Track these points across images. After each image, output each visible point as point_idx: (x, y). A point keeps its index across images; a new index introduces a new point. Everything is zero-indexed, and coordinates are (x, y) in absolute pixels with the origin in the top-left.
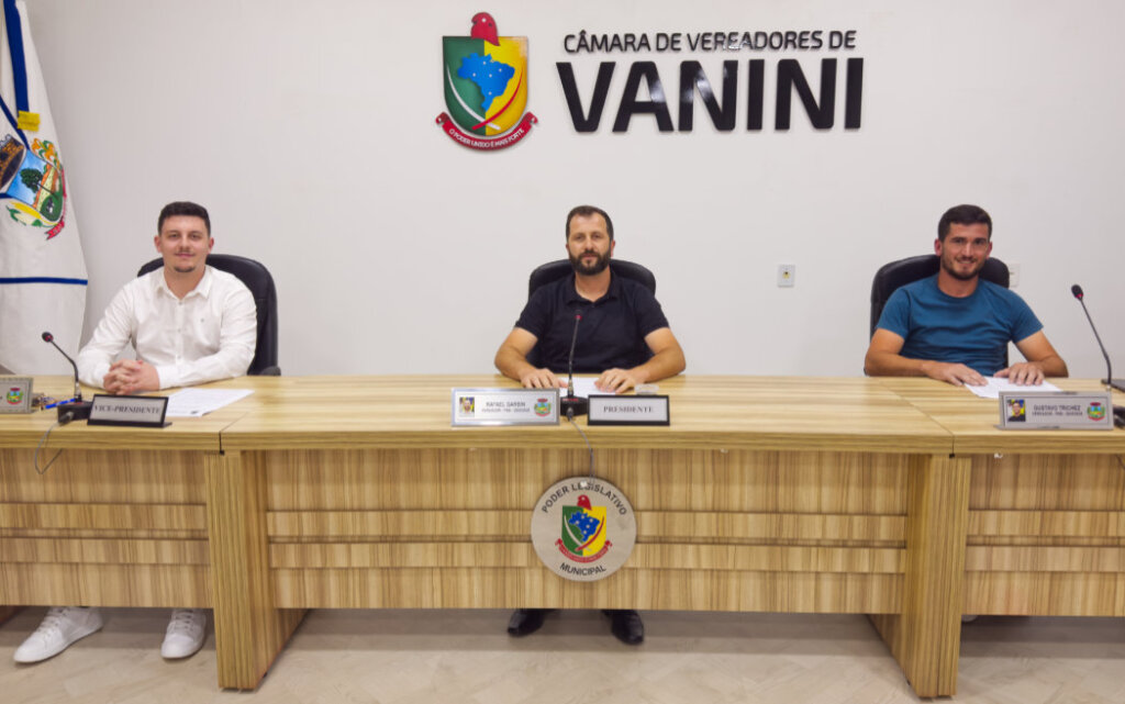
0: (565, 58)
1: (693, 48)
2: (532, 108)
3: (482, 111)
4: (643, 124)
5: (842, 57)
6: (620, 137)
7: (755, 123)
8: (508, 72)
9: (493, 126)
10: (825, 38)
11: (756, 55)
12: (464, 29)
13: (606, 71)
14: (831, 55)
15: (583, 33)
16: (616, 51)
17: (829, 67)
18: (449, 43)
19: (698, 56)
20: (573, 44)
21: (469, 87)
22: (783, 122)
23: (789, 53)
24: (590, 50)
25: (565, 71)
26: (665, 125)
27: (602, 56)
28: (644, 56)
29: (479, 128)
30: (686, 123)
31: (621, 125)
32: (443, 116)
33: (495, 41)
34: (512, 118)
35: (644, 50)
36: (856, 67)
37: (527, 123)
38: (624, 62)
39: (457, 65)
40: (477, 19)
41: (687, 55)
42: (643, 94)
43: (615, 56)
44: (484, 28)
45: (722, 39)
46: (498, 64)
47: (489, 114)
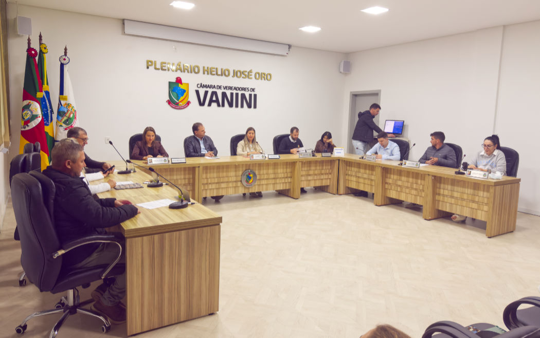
0: (197, 89)
1: (224, 89)
2: (189, 100)
3: (178, 100)
4: (214, 105)
5: (253, 93)
6: (209, 108)
7: (237, 106)
8: (184, 91)
9: (180, 103)
10: (249, 89)
11: (237, 92)
12: (174, 80)
13: (206, 93)
14: (251, 93)
15: (201, 84)
16: (208, 88)
17: (250, 95)
18: (170, 83)
19: (225, 91)
20: (199, 86)
21: (175, 94)
22: (242, 106)
23: (243, 92)
24: (203, 87)
25: (197, 92)
26: (219, 105)
27: (205, 89)
28: (214, 90)
29: (177, 104)
30: (223, 105)
31: (210, 105)
32: (168, 100)
33: (181, 83)
34: (185, 102)
35: (214, 89)
36: (255, 96)
37: (188, 103)
38: (210, 91)
39: (172, 89)
40: (177, 78)
41: (223, 90)
42: (214, 98)
43: (208, 89)
44: (179, 81)
45: (230, 88)
46: (182, 89)
47: (180, 101)
